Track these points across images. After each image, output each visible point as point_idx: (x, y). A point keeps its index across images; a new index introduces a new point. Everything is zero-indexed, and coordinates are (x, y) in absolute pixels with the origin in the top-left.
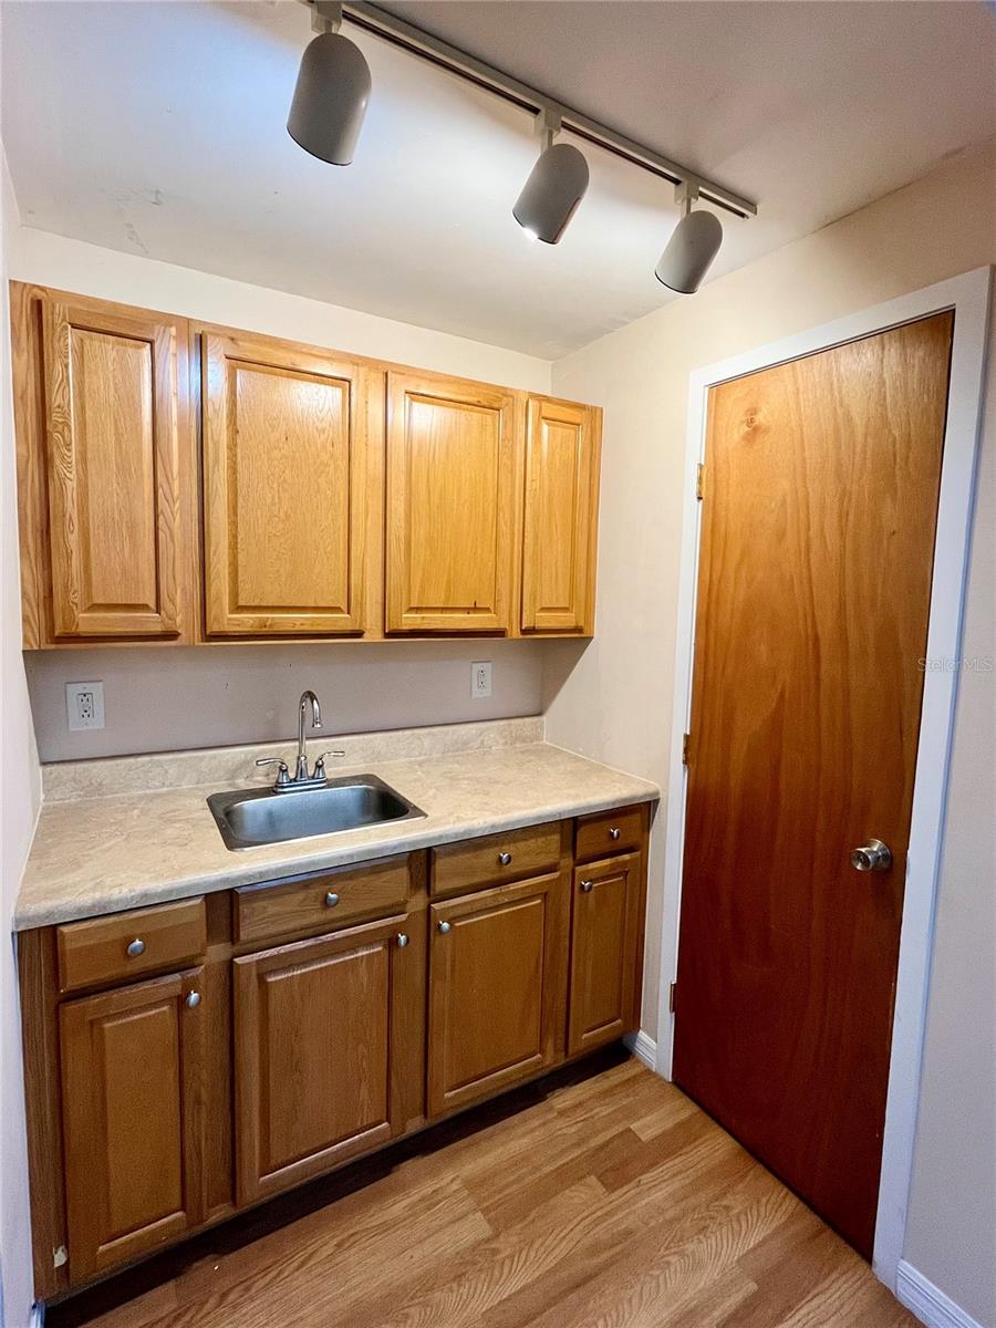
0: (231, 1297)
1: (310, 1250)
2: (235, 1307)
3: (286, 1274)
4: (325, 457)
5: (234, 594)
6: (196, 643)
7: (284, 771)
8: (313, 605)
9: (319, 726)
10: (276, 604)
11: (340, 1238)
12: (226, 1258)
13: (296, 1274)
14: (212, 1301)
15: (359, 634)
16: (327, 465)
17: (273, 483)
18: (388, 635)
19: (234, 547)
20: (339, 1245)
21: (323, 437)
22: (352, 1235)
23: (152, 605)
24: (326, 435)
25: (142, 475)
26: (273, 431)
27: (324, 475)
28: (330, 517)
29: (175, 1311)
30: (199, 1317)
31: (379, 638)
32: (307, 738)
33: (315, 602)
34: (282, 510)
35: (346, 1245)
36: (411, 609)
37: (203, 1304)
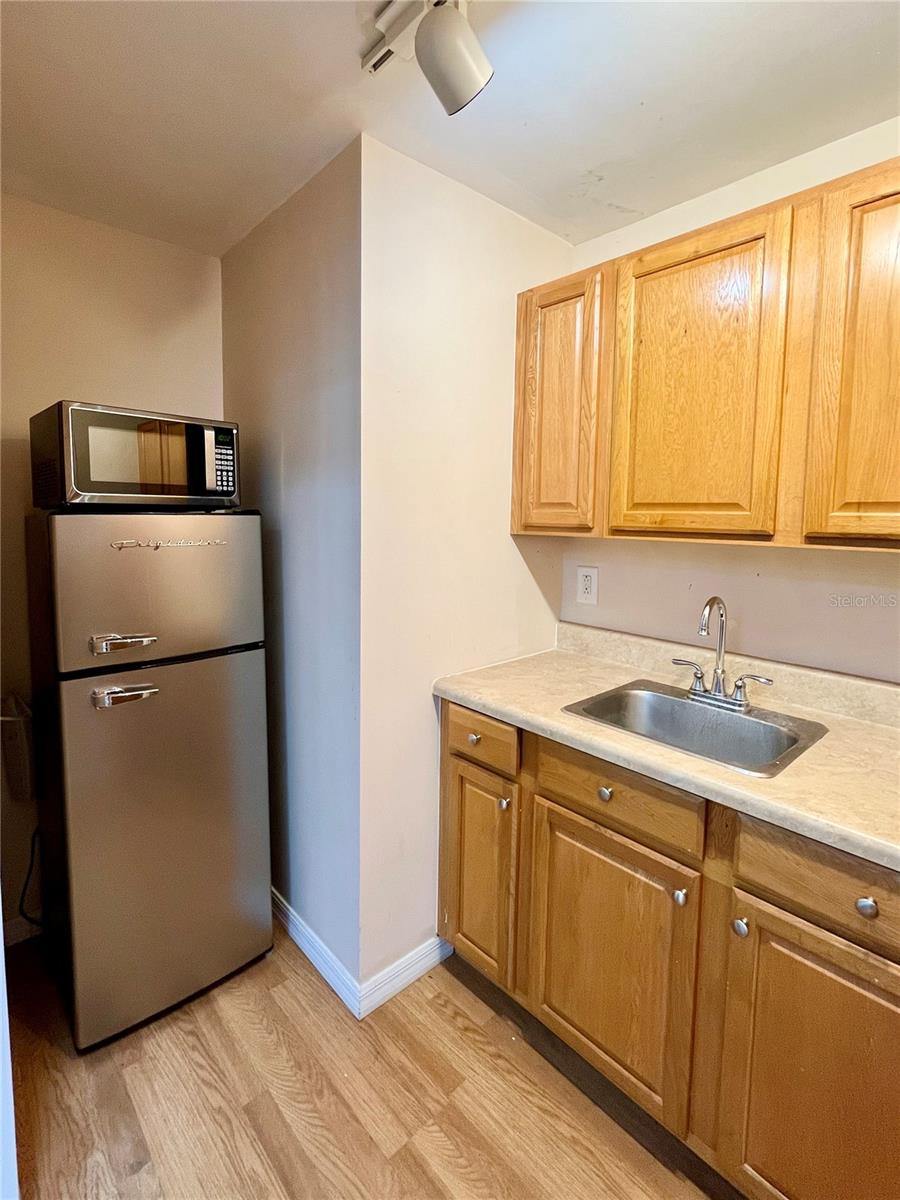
0: (500, 1062)
1: (558, 1112)
2: (495, 1069)
3: (531, 1098)
4: (727, 337)
5: (632, 492)
6: (605, 536)
7: (699, 678)
8: (705, 501)
9: (704, 633)
10: (667, 501)
11: (581, 1138)
12: (524, 1044)
13: (536, 1109)
14: (492, 1049)
15: (768, 537)
16: (731, 344)
17: (670, 380)
18: (811, 539)
19: (633, 448)
20: (575, 1141)
21: (726, 315)
22: (591, 1152)
23: (575, 504)
24: (728, 314)
25: (573, 401)
26: (672, 329)
27: (725, 357)
28: (730, 403)
29: (477, 1026)
30: (481, 1046)
31: (798, 543)
32: (726, 652)
33: (708, 498)
34: (677, 406)
35: (578, 1149)
36: (847, 506)
37: (489, 1043)
